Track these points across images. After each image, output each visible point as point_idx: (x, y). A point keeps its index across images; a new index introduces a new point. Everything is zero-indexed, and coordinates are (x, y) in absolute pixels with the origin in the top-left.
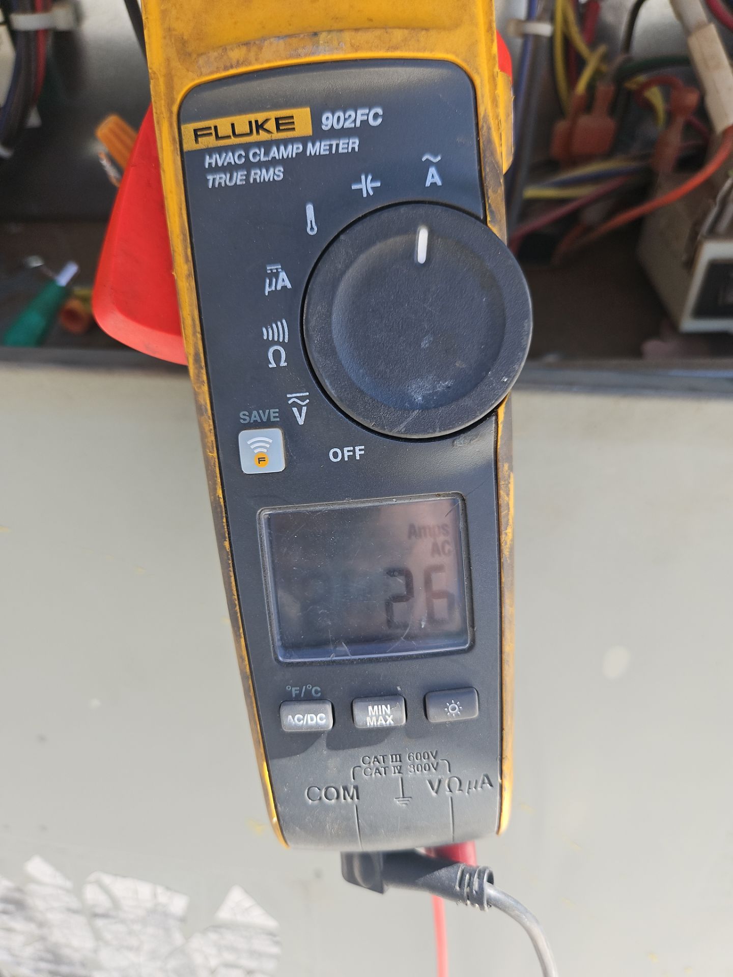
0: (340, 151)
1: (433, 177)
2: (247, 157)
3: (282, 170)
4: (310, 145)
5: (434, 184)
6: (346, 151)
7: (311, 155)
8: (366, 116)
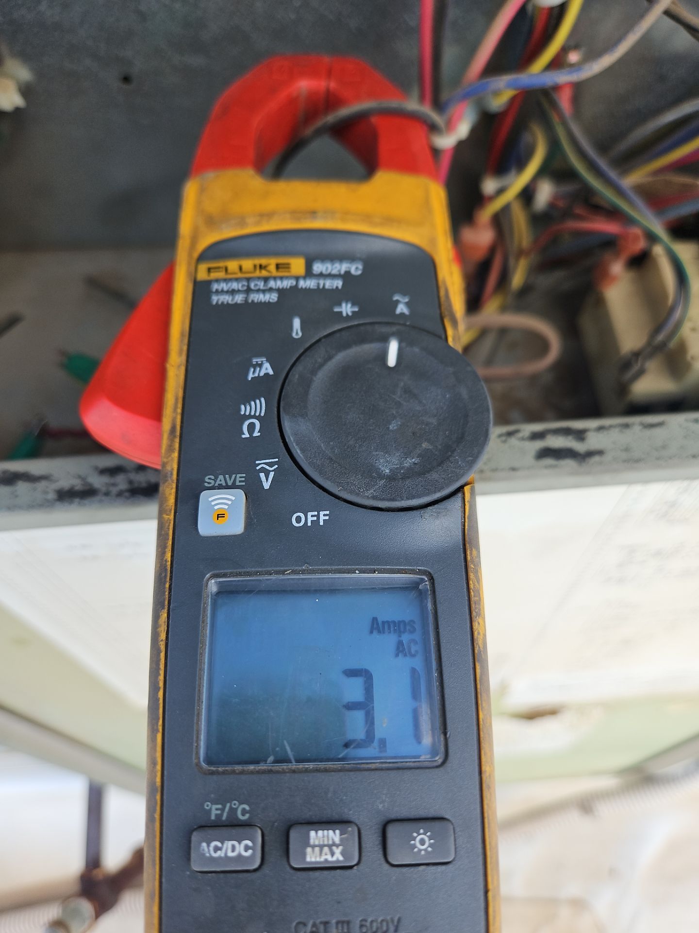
0: (327, 287)
2: (248, 287)
4: (302, 282)
5: (402, 314)
6: (330, 288)
7: (302, 288)
8: (350, 268)
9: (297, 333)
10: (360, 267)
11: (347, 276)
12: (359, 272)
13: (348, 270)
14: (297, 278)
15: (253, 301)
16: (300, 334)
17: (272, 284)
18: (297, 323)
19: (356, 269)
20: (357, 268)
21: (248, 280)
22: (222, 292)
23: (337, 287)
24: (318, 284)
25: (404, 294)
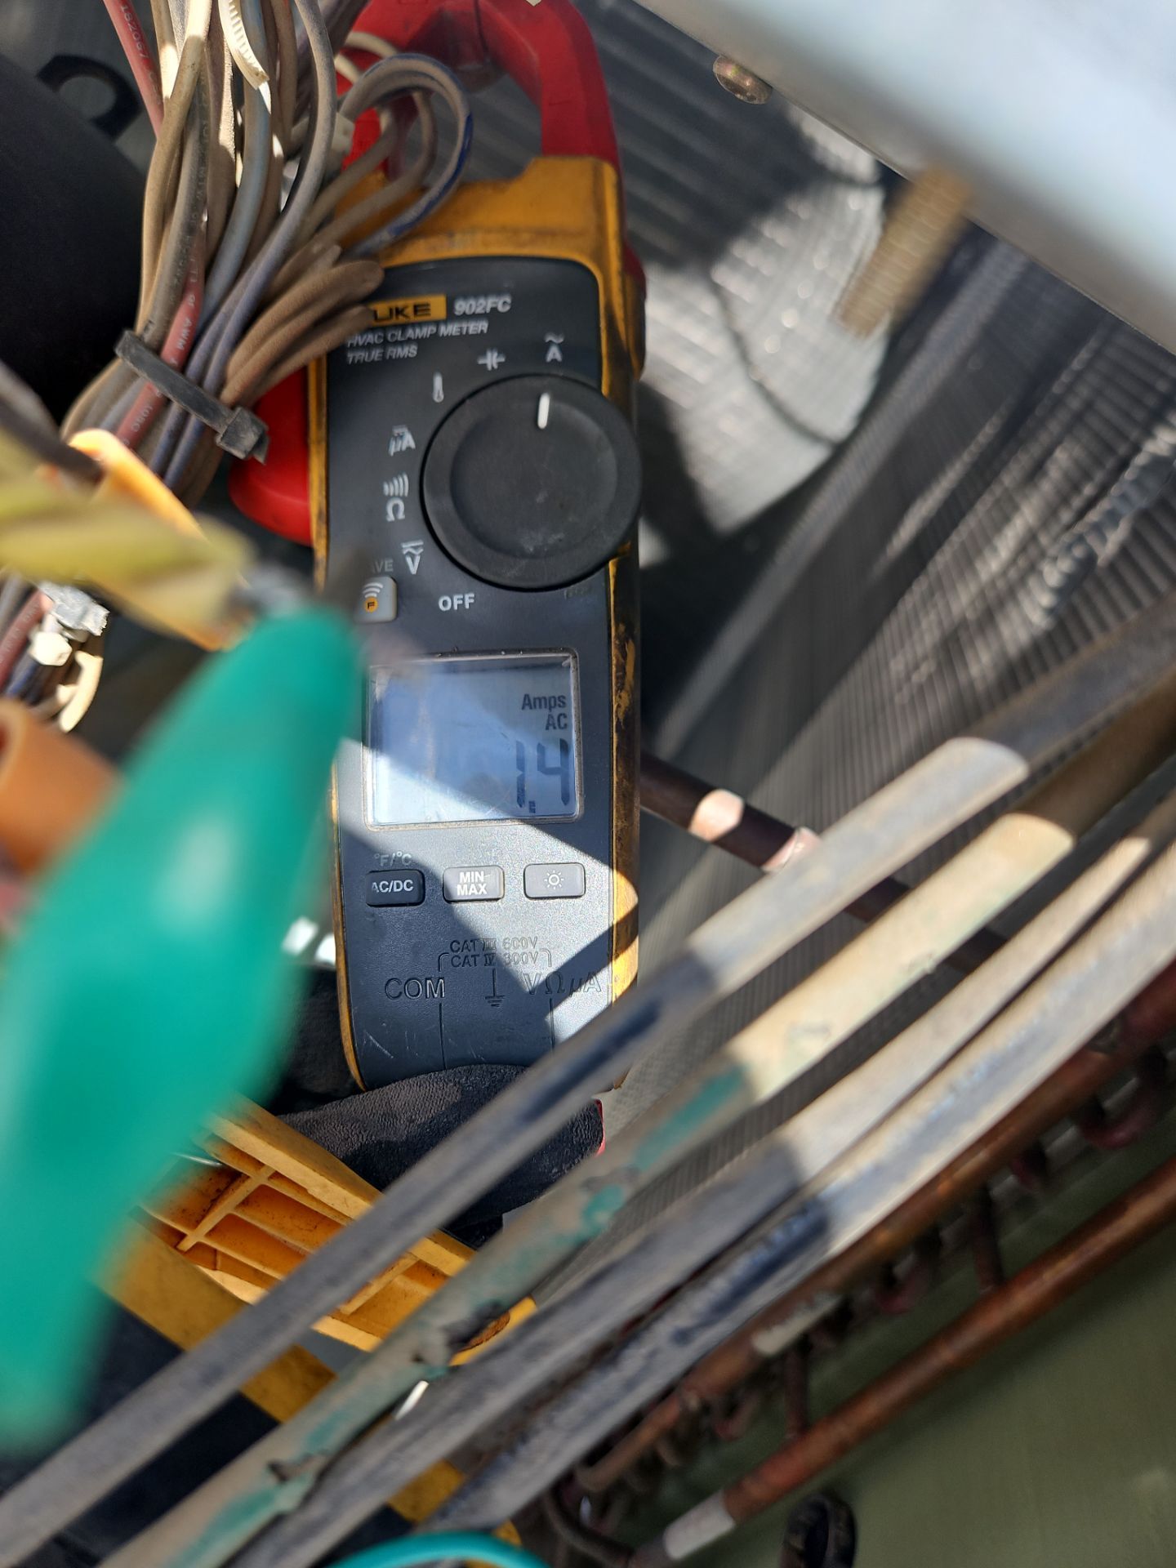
0: (471, 332)
1: (554, 353)
2: (385, 338)
3: (416, 348)
4: (443, 327)
5: (554, 361)
6: (475, 333)
7: (443, 335)
8: (495, 303)
9: (439, 397)
10: (508, 299)
11: (492, 316)
12: (507, 308)
13: (494, 306)
14: (437, 323)
15: (390, 357)
16: (442, 397)
17: (410, 333)
18: (438, 382)
19: (502, 303)
20: (505, 303)
21: (384, 329)
22: (357, 347)
23: (482, 331)
24: (461, 328)
25: (557, 333)
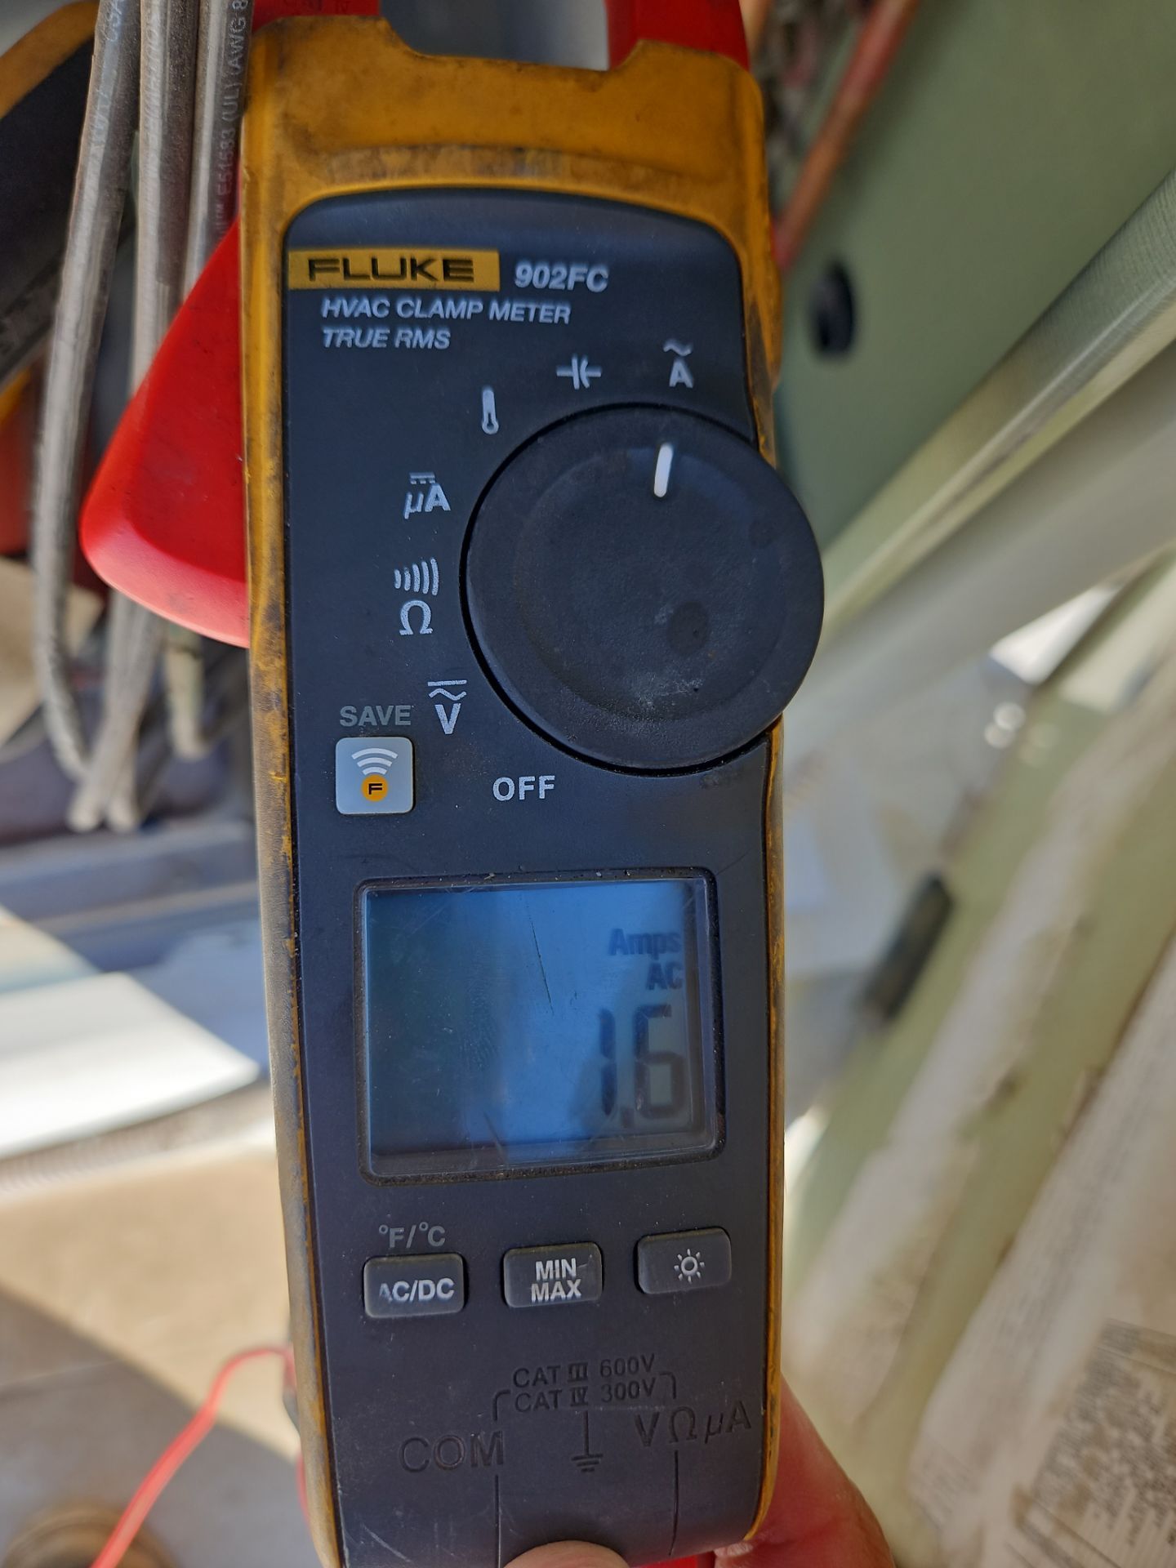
0: (542, 319)
1: (680, 374)
2: (392, 309)
3: (448, 334)
4: (494, 305)
5: (681, 385)
6: (551, 321)
7: (495, 319)
8: (584, 275)
9: (490, 424)
10: (604, 272)
11: (578, 295)
12: (603, 286)
13: (582, 279)
14: (486, 297)
15: (402, 343)
16: (496, 425)
18: (489, 400)
19: (595, 279)
20: (598, 278)
21: (394, 294)
22: (340, 321)
23: (561, 319)
24: (527, 310)
25: (683, 342)
